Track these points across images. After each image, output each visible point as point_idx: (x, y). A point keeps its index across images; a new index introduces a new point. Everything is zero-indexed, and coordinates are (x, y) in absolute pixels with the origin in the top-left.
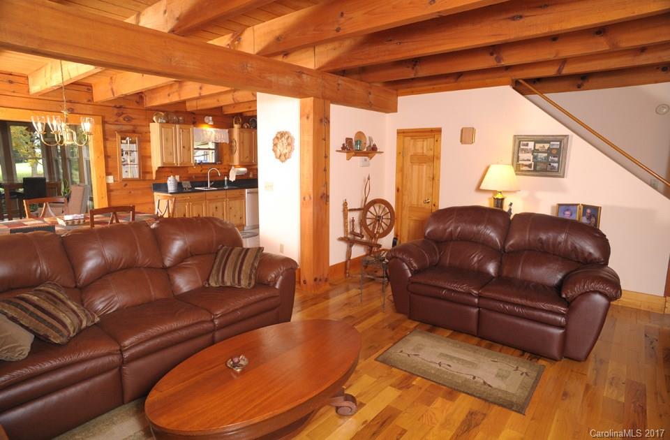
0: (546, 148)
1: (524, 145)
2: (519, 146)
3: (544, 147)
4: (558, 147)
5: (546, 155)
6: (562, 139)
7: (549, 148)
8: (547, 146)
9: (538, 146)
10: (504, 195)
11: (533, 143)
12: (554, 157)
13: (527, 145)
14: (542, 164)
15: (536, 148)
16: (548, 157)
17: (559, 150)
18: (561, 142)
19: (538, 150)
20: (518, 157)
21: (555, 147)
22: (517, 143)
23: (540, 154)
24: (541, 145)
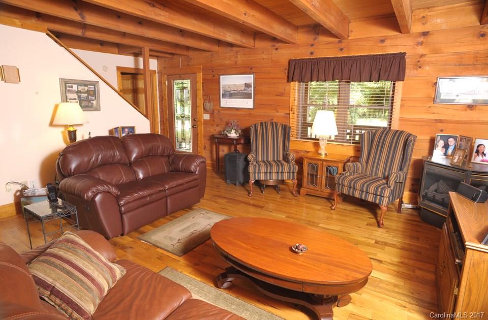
0: (86, 90)
1: (69, 87)
2: (66, 88)
3: (84, 89)
4: (93, 89)
5: (86, 95)
6: (95, 84)
7: (88, 90)
8: (86, 88)
9: (80, 88)
10: (75, 128)
11: (76, 85)
12: (92, 96)
13: (72, 87)
14: (85, 102)
15: (79, 90)
16: (88, 96)
17: (94, 91)
18: (94, 86)
19: (80, 91)
20: (66, 96)
21: (91, 89)
22: (64, 85)
23: (82, 94)
24: (83, 87)
